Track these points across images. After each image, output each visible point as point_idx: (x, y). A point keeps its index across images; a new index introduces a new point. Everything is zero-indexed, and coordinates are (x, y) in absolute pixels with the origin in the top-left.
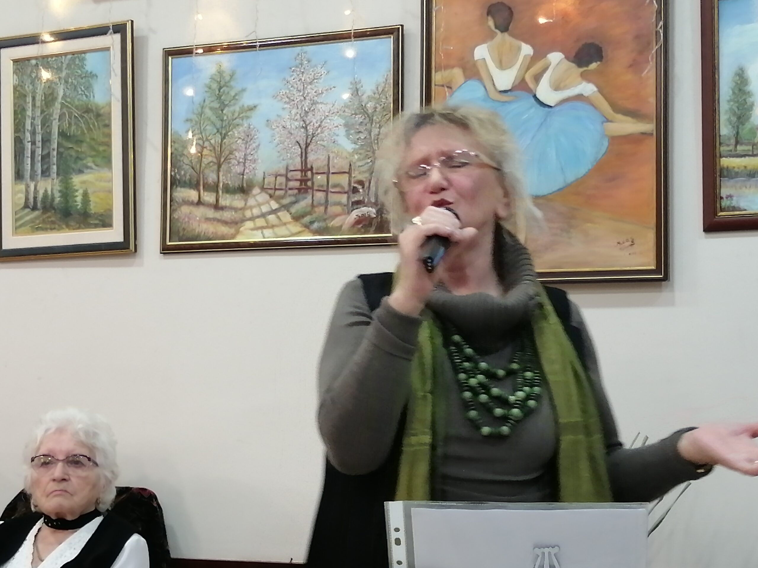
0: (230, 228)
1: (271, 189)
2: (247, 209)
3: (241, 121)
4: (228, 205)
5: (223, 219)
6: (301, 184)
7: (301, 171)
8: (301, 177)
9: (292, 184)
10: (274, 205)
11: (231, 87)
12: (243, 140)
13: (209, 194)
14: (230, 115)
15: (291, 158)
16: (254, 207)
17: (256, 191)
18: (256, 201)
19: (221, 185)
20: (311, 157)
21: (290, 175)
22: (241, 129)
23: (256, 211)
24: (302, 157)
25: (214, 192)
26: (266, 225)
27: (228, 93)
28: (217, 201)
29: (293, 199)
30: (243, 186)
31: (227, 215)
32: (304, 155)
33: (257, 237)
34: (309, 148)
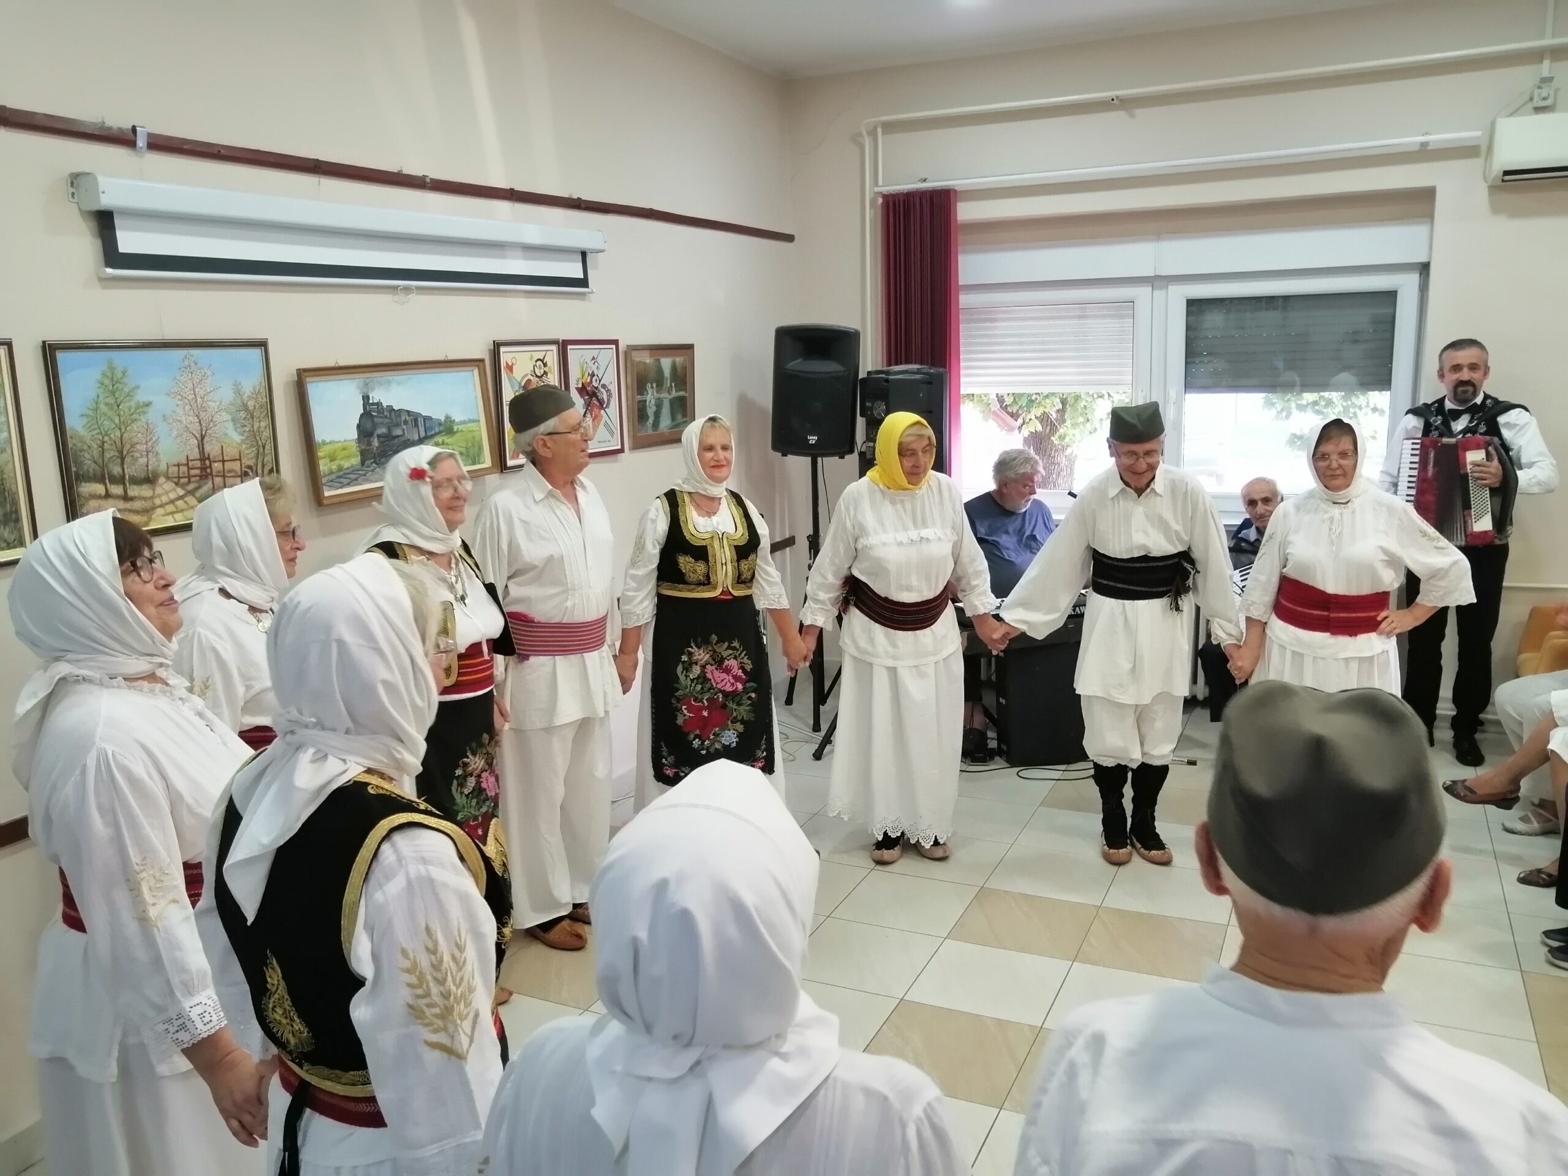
0: (142, 516)
1: (176, 477)
2: (156, 497)
3: (138, 417)
4: (136, 495)
5: (134, 508)
6: (201, 472)
7: (200, 460)
8: (201, 465)
9: (193, 472)
10: (181, 492)
11: (125, 384)
12: (143, 434)
13: (116, 486)
14: (126, 410)
15: (191, 450)
16: (162, 494)
17: (162, 480)
18: (163, 489)
19: (127, 477)
20: (207, 448)
21: (190, 464)
22: (139, 423)
23: (164, 499)
24: (199, 448)
25: (121, 484)
26: (175, 510)
27: (122, 389)
28: (125, 491)
29: (196, 485)
30: (149, 477)
31: (137, 505)
32: (201, 446)
33: (170, 522)
34: (205, 442)
